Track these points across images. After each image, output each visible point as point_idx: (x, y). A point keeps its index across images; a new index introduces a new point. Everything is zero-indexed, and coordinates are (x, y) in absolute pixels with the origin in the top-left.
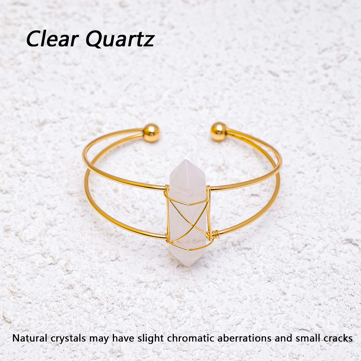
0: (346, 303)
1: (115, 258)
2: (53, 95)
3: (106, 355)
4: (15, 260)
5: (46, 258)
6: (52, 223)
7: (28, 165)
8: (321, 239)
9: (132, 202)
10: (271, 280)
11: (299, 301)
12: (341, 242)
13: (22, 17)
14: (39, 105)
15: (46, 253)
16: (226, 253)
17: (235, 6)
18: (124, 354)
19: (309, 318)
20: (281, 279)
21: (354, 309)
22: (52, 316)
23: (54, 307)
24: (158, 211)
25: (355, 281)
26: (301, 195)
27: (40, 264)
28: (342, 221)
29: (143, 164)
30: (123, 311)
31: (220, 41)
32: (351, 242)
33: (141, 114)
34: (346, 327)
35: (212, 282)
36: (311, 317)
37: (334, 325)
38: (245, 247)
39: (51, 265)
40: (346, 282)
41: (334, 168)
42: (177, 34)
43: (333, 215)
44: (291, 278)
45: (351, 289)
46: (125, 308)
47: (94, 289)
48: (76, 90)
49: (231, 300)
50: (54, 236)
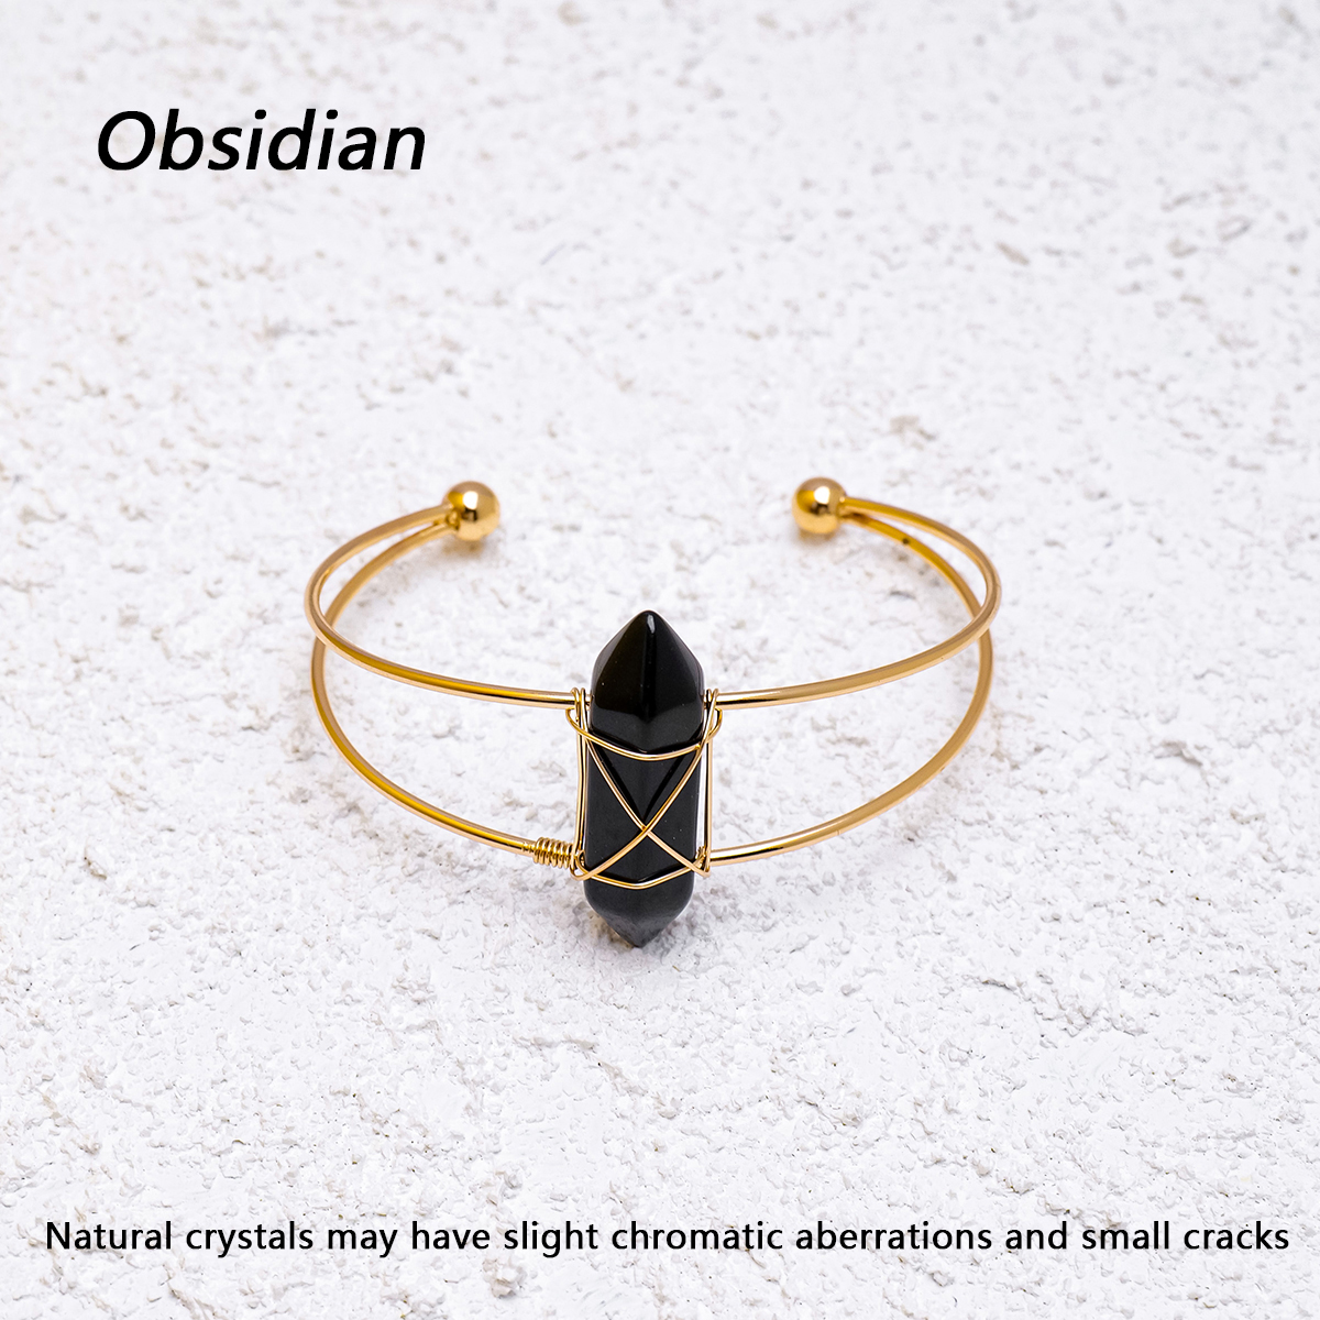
0: (1138, 923)
1: (447, 729)
2: (320, 255)
3: (382, 995)
4: (142, 705)
5: (236, 710)
6: (266, 614)
7: (216, 446)
8: (1089, 735)
9: (519, 576)
10: (915, 838)
11: (995, 903)
12: (1150, 752)
13: (253, 23)
14: (271, 279)
15: (239, 696)
16: (789, 747)
17: (921, 47)
18: (435, 997)
19: (1016, 953)
20: (947, 837)
21: (1158, 940)
22: (233, 871)
23: (241, 847)
24: (597, 611)
25: (1175, 863)
26: (1047, 606)
27: (215, 724)
28: (1161, 691)
29: (567, 474)
30: (449, 879)
31: (858, 145)
32: (1180, 754)
33: (585, 333)
34: (1129, 991)
35: (733, 827)
36: (1023, 951)
37: (1092, 980)
38: (849, 735)
39: (250, 732)
40: (1147, 862)
41: (1160, 541)
42: (728, 114)
43: (1134, 672)
44: (979, 838)
45: (1160, 885)
46: (458, 870)
47: (370, 809)
48: (391, 245)
49: (783, 882)
50: (268, 651)
